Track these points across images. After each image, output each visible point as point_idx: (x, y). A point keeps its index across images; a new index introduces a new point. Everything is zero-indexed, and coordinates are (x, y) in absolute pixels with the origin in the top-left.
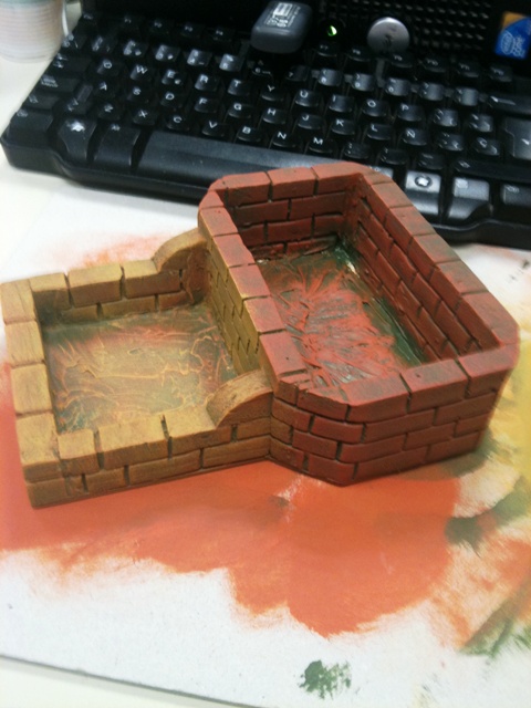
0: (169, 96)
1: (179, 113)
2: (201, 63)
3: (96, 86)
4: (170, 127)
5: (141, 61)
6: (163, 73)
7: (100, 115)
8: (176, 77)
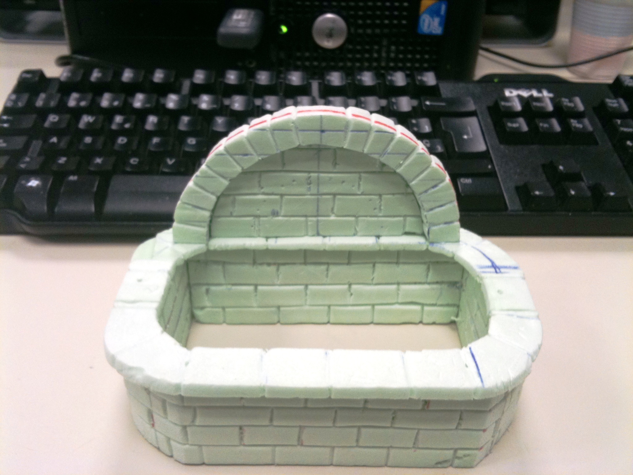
0: (122, 140)
1: (134, 155)
2: (148, 106)
3: (45, 140)
4: (128, 169)
5: (87, 111)
6: (110, 120)
7: (55, 168)
8: (125, 121)
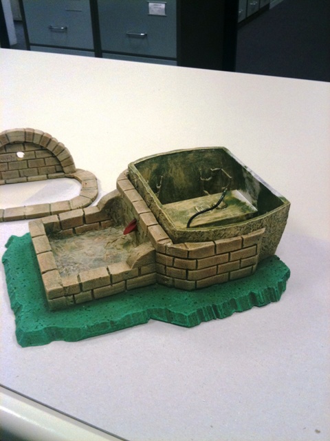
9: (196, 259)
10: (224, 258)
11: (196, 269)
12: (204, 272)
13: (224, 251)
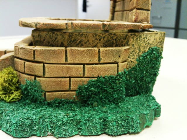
9: (44, 63)
10: (77, 69)
11: (43, 76)
12: (53, 82)
13: (77, 61)
